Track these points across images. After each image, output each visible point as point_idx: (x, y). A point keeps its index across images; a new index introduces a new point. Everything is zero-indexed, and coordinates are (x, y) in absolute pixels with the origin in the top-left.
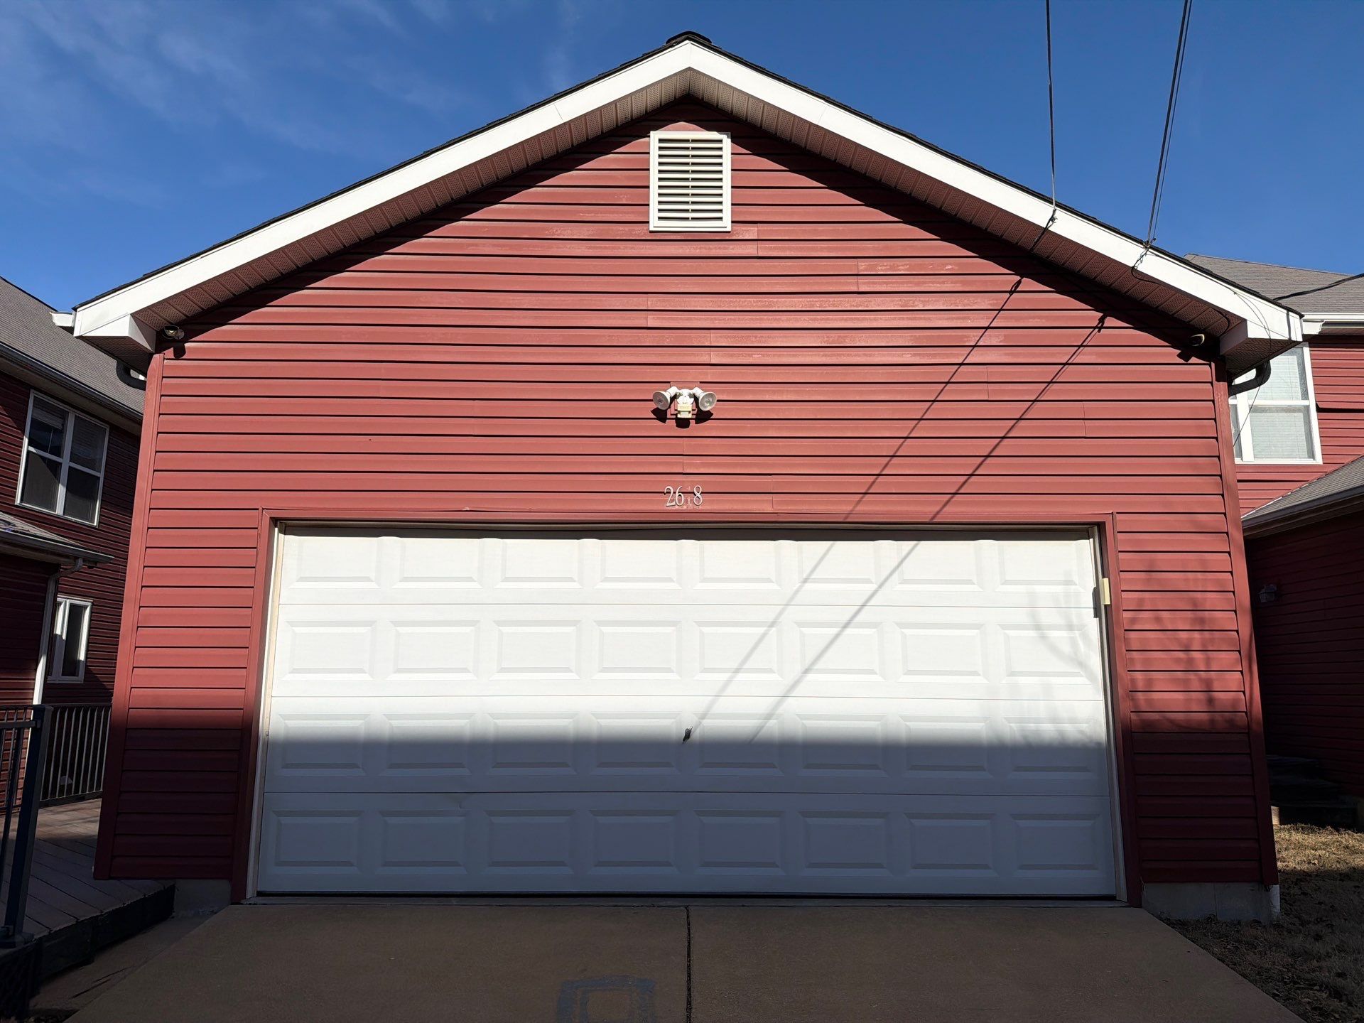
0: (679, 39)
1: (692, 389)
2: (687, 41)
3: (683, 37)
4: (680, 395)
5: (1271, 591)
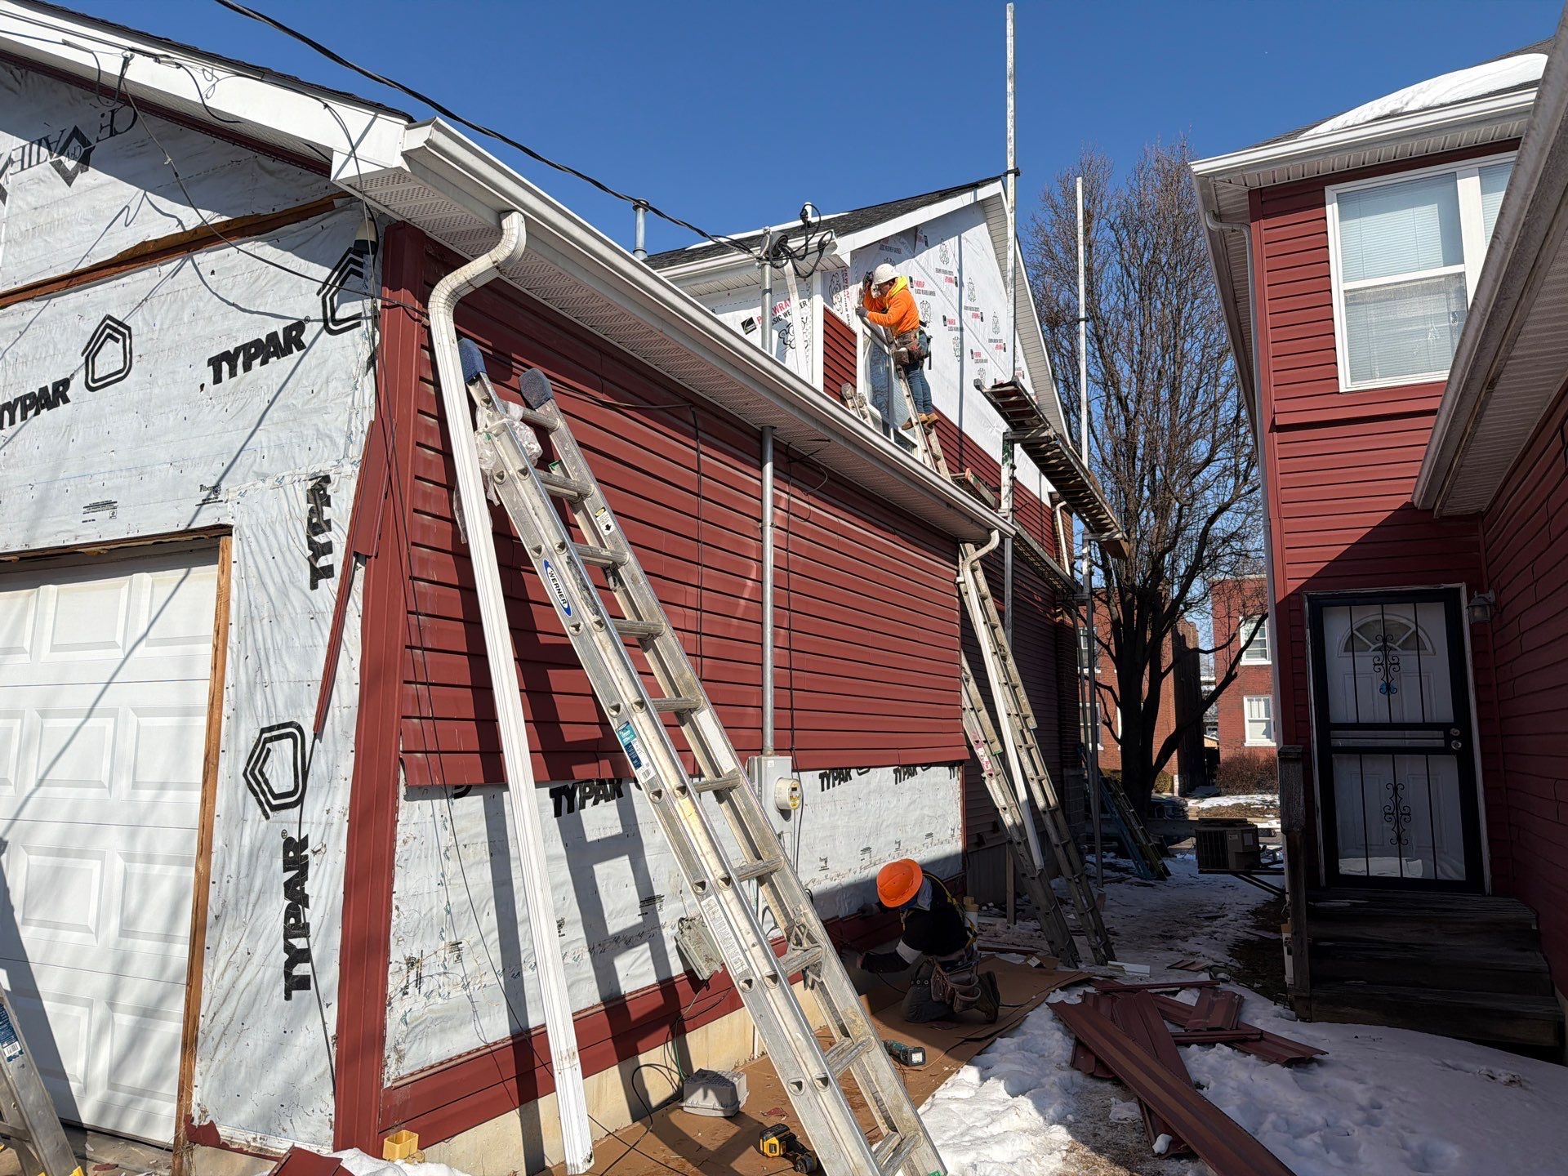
5: (1484, 603)
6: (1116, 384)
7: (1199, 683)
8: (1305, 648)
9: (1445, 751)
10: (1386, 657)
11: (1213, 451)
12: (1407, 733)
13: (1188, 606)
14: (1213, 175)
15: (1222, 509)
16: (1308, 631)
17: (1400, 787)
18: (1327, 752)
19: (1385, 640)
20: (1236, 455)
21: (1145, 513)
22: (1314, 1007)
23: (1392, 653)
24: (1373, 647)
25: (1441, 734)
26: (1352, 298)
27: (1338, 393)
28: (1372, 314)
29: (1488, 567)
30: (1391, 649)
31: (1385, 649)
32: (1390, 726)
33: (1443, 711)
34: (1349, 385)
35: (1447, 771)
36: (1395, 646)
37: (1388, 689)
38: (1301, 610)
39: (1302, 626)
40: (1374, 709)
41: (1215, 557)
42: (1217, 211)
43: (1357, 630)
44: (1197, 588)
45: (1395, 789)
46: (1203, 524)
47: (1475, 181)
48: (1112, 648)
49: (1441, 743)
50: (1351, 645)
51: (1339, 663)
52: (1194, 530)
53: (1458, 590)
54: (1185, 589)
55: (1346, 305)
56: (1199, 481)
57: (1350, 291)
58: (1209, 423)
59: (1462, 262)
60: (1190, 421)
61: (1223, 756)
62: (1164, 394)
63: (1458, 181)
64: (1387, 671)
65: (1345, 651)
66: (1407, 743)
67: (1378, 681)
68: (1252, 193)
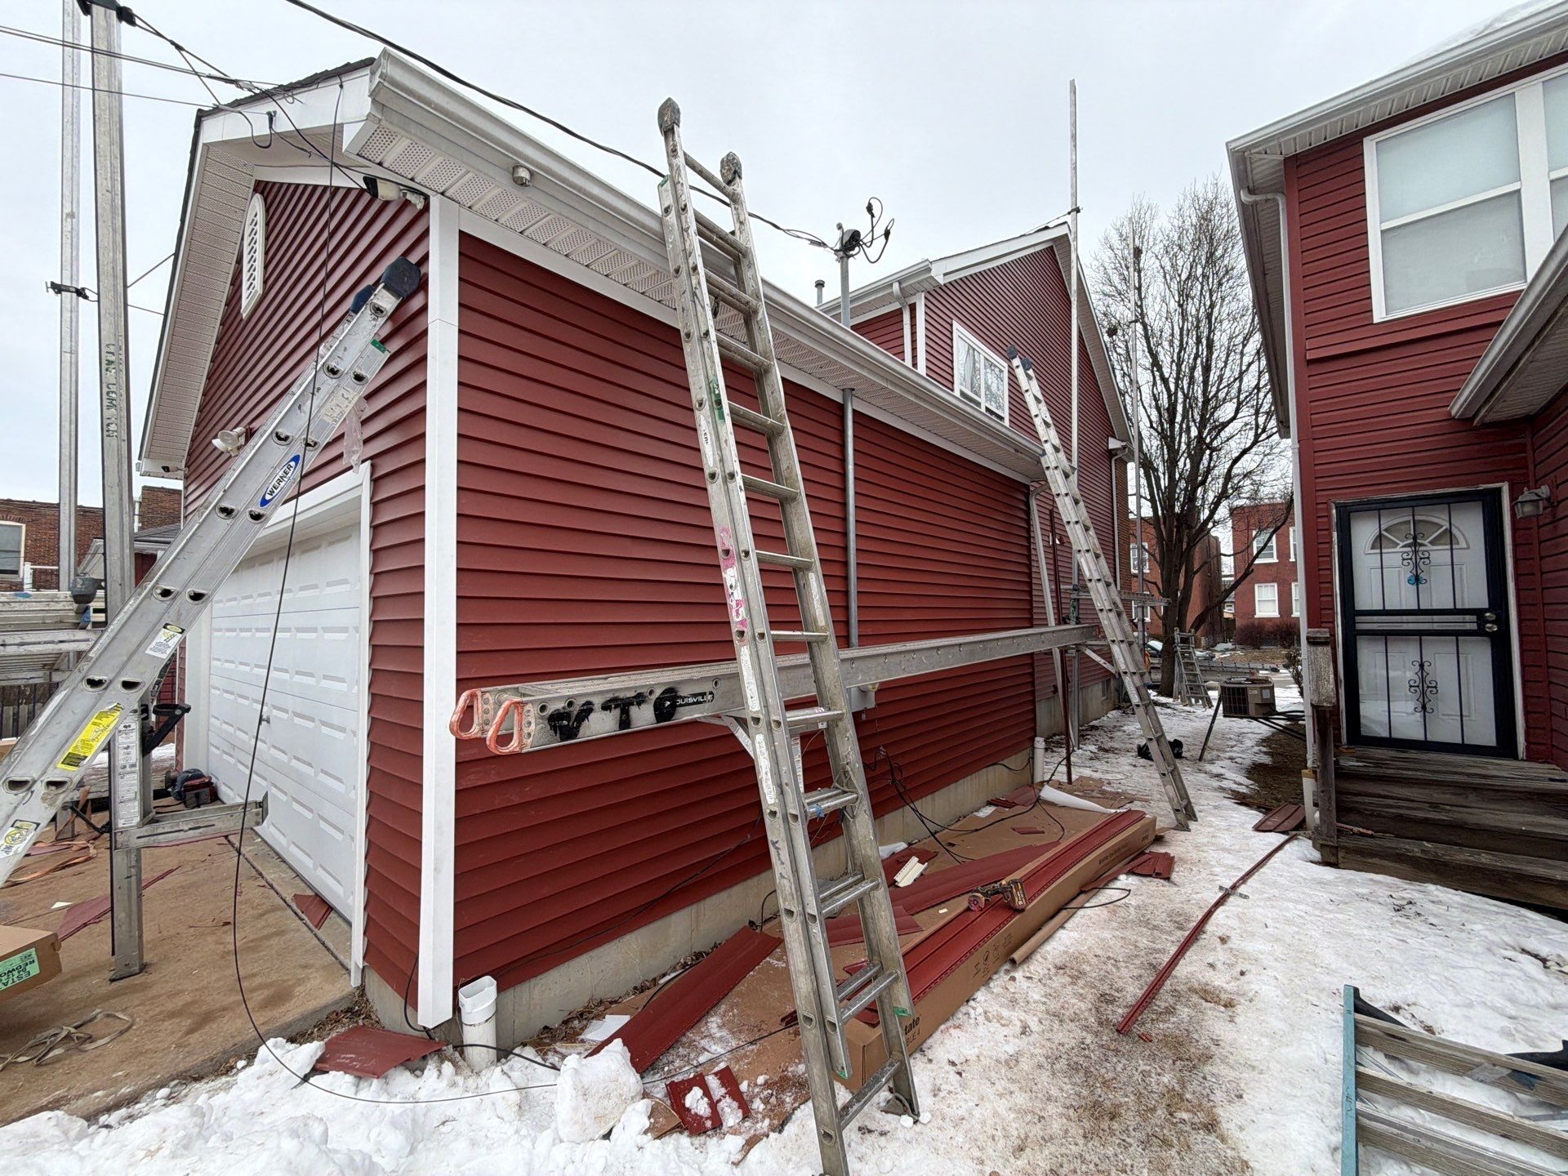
5: (1536, 498)
6: (1160, 369)
7: (1220, 576)
8: (1331, 547)
9: (1480, 632)
10: (1416, 552)
11: (1237, 411)
12: (1436, 618)
13: (1216, 523)
14: (1249, 148)
15: (1245, 452)
16: (1335, 534)
17: (1426, 664)
18: (1352, 636)
19: (1415, 538)
20: (1257, 413)
21: (1183, 459)
22: (1341, 854)
23: (1422, 548)
24: (1402, 544)
25: (1474, 618)
26: (1389, 237)
27: (1372, 324)
29: (1535, 466)
30: (1421, 545)
31: (1414, 545)
32: (1419, 612)
33: (1476, 595)
34: (1384, 316)
35: (1481, 650)
36: (1426, 542)
37: (1417, 580)
38: (1329, 516)
39: (1329, 530)
40: (1402, 596)
41: (1237, 488)
42: (1251, 185)
43: (1386, 530)
44: (1222, 512)
45: (1422, 666)
46: (1227, 466)
48: (1158, 556)
49: (1473, 625)
50: (1379, 542)
51: (1365, 559)
52: (1221, 470)
53: (1499, 490)
54: (1213, 512)
55: (1382, 244)
56: (1224, 434)
57: (1387, 231)
58: (1234, 392)
59: (1519, 179)
60: (1218, 390)
61: (1238, 624)
62: (1198, 373)
63: (1517, 100)
64: (1416, 565)
65: (1373, 548)
66: (1436, 627)
67: (1407, 572)
68: (1288, 161)
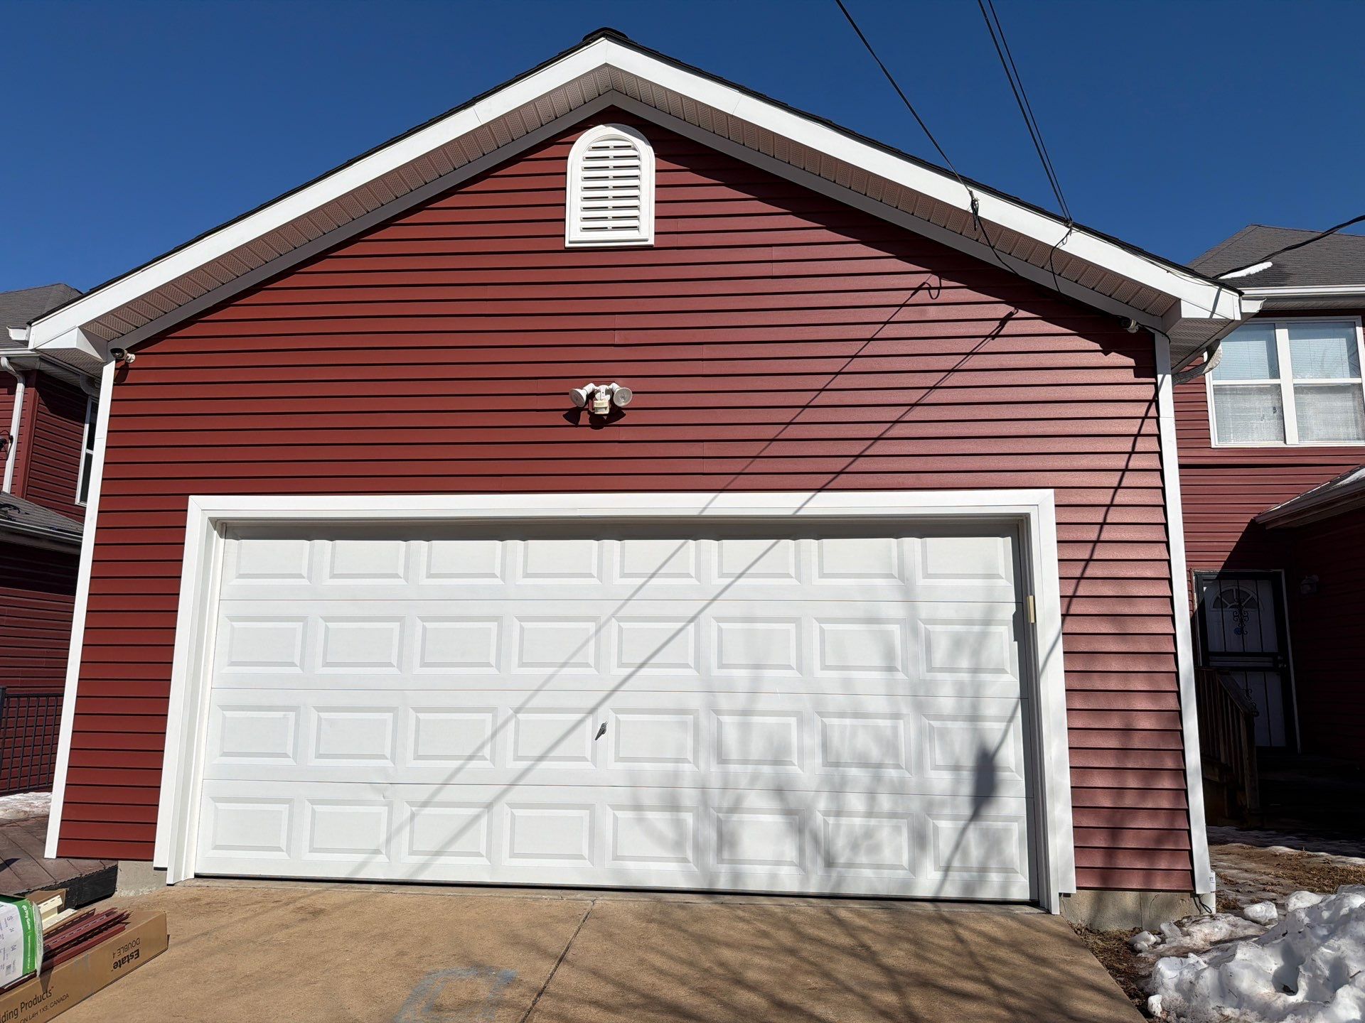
0: (595, 36)
1: (609, 385)
2: (603, 39)
3: (599, 34)
4: (598, 391)
5: (1311, 582)
9: (1273, 669)
10: (1240, 611)
12: (1253, 658)
19: (1238, 602)
23: (1243, 610)
24: (1230, 605)
25: (1271, 659)
26: (1219, 390)
27: (1211, 448)
28: (1229, 402)
30: (1243, 607)
31: (1239, 607)
32: (1244, 654)
33: (1271, 645)
34: (1217, 444)
35: (1274, 681)
36: (1244, 605)
37: (1242, 631)
43: (1222, 595)
47: (1286, 331)
49: (1269, 665)
50: (1219, 603)
51: (1212, 614)
53: (1280, 573)
55: (1215, 394)
57: (1217, 386)
59: (1279, 378)
63: (1277, 330)
64: (1241, 621)
65: (1215, 607)
66: (1253, 665)
67: (1236, 626)
